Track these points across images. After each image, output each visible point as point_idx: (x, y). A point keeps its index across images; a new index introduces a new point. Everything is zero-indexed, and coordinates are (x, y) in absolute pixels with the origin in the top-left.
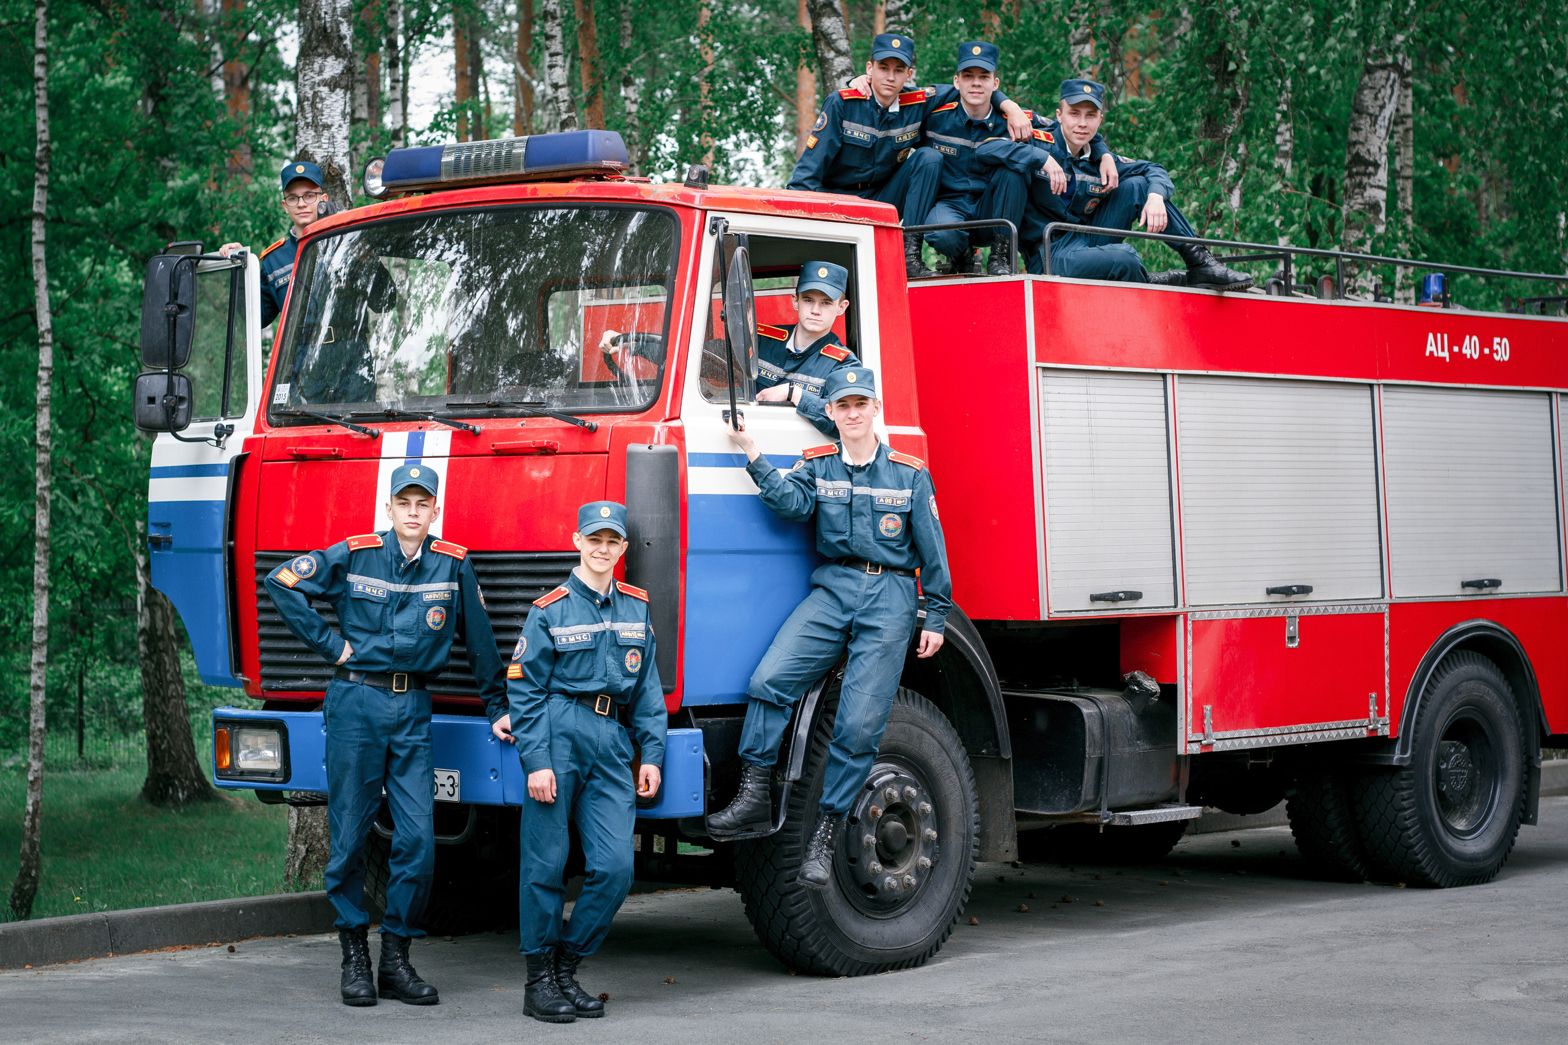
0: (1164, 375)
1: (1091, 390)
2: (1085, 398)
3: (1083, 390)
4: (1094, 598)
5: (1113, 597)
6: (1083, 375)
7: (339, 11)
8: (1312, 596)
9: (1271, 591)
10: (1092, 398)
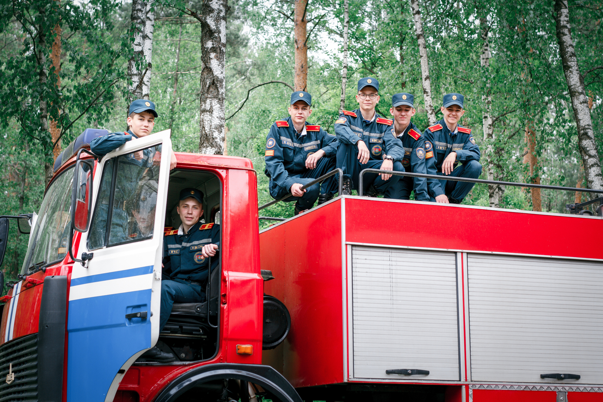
0: (456, 253)
1: (393, 259)
2: (388, 263)
3: (388, 258)
4: (388, 372)
5: (404, 372)
6: (388, 250)
7: (213, 126)
8: (580, 381)
9: (543, 377)
10: (394, 263)
